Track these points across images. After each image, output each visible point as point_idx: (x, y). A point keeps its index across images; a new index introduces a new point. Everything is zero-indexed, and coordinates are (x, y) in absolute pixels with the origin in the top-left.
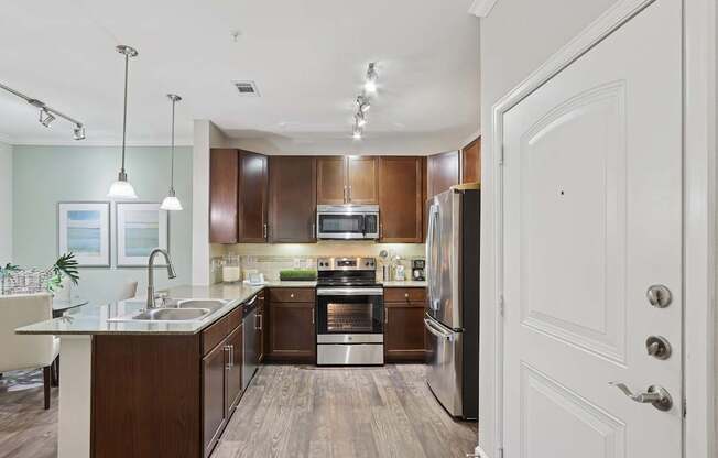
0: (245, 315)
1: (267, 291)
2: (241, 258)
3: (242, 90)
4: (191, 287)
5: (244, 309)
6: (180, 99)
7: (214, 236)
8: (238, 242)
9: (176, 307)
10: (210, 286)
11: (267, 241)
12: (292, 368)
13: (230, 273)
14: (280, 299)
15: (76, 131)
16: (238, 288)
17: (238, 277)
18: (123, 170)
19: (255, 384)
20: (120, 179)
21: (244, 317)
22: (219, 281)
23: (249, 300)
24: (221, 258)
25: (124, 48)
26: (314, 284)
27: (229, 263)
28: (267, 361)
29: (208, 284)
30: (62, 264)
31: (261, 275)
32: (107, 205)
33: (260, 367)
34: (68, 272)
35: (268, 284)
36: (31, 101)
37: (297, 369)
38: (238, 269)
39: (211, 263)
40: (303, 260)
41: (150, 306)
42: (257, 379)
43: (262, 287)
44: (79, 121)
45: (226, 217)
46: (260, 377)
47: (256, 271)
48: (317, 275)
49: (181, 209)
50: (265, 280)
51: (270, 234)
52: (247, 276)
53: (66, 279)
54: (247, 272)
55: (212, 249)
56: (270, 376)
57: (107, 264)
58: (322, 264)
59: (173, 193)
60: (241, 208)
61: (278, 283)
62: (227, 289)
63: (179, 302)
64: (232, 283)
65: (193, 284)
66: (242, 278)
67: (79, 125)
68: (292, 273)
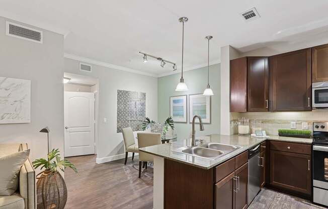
0: (249, 157)
1: (268, 142)
2: (250, 121)
3: (247, 17)
4: (220, 135)
5: (249, 153)
6: (212, 37)
7: (233, 108)
8: (247, 111)
9: (207, 147)
10: (231, 135)
11: (268, 110)
12: (289, 197)
13: (243, 129)
14: (278, 148)
15: (174, 67)
16: (248, 138)
17: (248, 132)
18: (182, 77)
19: (258, 201)
20: (181, 82)
21: (249, 158)
22: (236, 133)
23: (254, 148)
24: (237, 120)
25: (182, 18)
26: (310, 141)
27: (243, 123)
28: (269, 186)
29: (229, 134)
30: (169, 121)
31: (264, 132)
32: (185, 97)
33: (263, 189)
34: (170, 125)
35: (269, 137)
36: (158, 59)
37: (293, 199)
38: (248, 127)
39: (231, 123)
40: (299, 122)
41: (193, 145)
42: (260, 198)
43: (264, 139)
44: (175, 63)
45: (240, 98)
46: (262, 197)
47: (260, 129)
48: (312, 134)
49: (213, 94)
50: (267, 135)
51: (271, 106)
52: (254, 131)
53: (169, 127)
54: (254, 129)
55: (232, 116)
56: (270, 199)
57: (186, 121)
58: (317, 127)
59: (209, 87)
60: (250, 91)
61: (277, 138)
62: (240, 138)
63: (209, 144)
64: (244, 135)
65: (221, 134)
66: (251, 133)
67: (175, 65)
68: (289, 132)
